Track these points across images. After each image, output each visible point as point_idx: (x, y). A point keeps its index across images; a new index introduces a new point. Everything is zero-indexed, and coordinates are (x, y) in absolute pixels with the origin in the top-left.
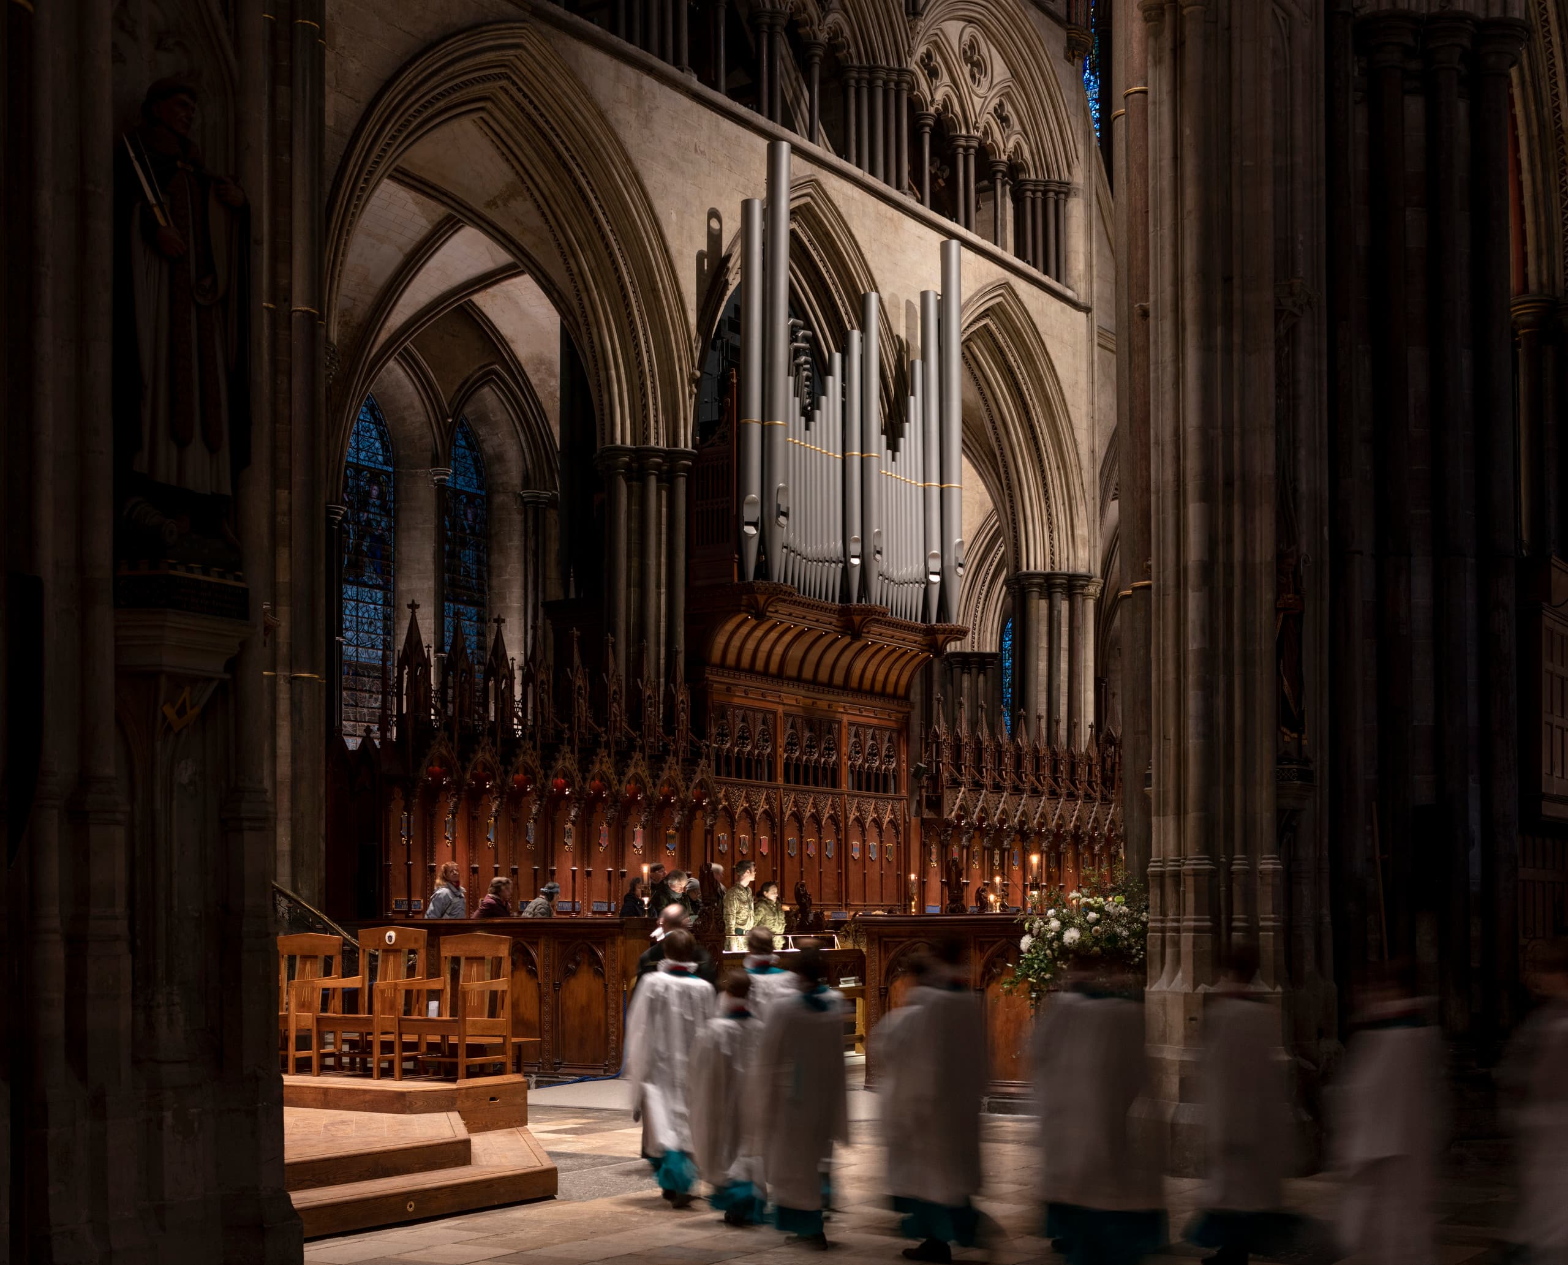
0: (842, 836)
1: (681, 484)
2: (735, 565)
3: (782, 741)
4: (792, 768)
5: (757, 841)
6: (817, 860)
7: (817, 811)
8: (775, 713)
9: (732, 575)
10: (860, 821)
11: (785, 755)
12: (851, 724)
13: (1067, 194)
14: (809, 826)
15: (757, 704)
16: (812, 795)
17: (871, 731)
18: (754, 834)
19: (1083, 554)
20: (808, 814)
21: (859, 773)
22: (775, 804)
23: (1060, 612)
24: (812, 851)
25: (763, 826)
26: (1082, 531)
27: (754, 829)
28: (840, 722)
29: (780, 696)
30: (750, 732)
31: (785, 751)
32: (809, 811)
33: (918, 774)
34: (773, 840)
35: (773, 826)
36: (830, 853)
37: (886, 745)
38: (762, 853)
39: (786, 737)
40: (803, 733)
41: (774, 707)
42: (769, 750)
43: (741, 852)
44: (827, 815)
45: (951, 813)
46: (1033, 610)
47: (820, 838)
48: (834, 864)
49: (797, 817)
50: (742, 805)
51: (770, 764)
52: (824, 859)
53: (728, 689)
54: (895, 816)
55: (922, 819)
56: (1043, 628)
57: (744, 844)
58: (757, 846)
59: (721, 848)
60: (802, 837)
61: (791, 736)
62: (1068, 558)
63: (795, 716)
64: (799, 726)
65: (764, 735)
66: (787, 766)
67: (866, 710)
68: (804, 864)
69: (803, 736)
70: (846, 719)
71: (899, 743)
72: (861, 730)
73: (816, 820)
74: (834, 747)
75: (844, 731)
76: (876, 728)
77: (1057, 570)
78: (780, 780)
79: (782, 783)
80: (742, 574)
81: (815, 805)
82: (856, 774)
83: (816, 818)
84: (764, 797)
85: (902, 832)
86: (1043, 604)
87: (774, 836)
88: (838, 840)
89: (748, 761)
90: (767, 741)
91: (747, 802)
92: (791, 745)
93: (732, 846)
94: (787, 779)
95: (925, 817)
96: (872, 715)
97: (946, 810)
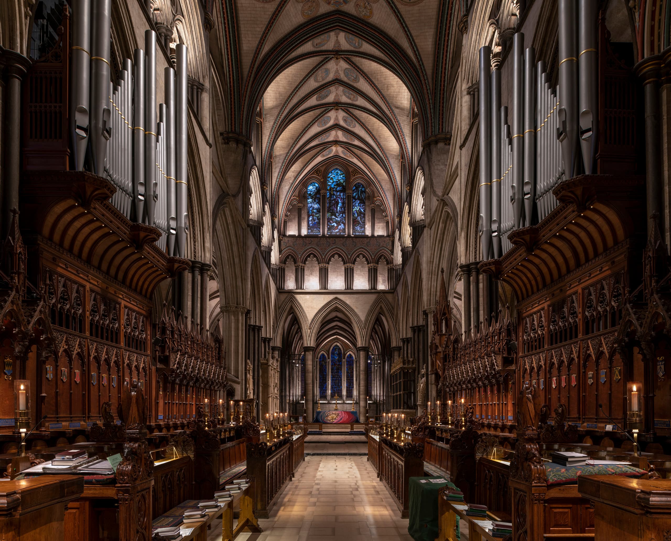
0: (121, 374)
1: (17, 84)
2: (67, 157)
3: (89, 307)
4: (94, 326)
5: (73, 373)
6: (108, 388)
7: (108, 357)
8: (84, 287)
9: (64, 165)
10: (129, 366)
11: (91, 318)
12: (126, 307)
13: (202, 90)
14: (104, 367)
15: (73, 277)
16: (106, 346)
17: (134, 314)
18: (71, 368)
19: (208, 255)
20: (103, 358)
21: (129, 338)
22: (85, 349)
23: (198, 279)
24: (105, 382)
25: (76, 363)
26: (208, 245)
27: (71, 365)
28: (120, 304)
29: (88, 276)
30: (69, 296)
31: (91, 315)
32: (104, 356)
33: (155, 343)
34: (83, 374)
35: (83, 364)
36: (115, 384)
37: (141, 324)
38: (76, 382)
39: (91, 305)
40: (100, 306)
41: (84, 283)
42: (81, 311)
43: (62, 380)
44: (113, 360)
45: (174, 365)
46: (186, 277)
47: (110, 375)
48: (116, 390)
49: (97, 359)
50: (62, 347)
51: (80, 321)
52: (111, 387)
53: (54, 259)
54: (145, 365)
55: (157, 368)
56: (190, 287)
57: (64, 375)
58: (73, 377)
59: (48, 376)
60: (99, 373)
61: (94, 305)
62: (201, 256)
63: (97, 293)
64: (98, 300)
65: (77, 301)
66: (91, 324)
67: (133, 301)
68: (101, 391)
69: (100, 308)
70: (123, 303)
71: (147, 324)
72: (130, 312)
73: (107, 362)
74: (117, 319)
75: (122, 310)
76: (138, 313)
77: (197, 260)
78: (88, 333)
79: (89, 335)
80: (73, 165)
81: (107, 353)
82: (127, 337)
83: (107, 361)
84: (78, 343)
85: (148, 374)
86: (190, 275)
87: (84, 371)
88: (119, 376)
89: (67, 316)
90: (79, 306)
91: (66, 345)
92: (94, 312)
93: (56, 375)
94: (91, 334)
95: (158, 367)
96: (135, 304)
97: (171, 364)
